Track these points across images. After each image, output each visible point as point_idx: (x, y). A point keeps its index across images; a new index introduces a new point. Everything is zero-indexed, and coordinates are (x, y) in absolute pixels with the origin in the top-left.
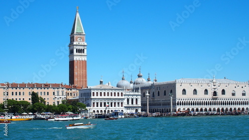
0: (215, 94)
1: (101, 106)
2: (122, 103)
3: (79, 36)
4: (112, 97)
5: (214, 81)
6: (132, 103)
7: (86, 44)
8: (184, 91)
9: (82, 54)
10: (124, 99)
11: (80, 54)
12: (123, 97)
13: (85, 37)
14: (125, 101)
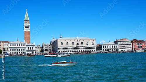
0: (78, 44)
1: (14, 50)
2: (25, 49)
3: (26, 21)
4: (20, 47)
5: (77, 38)
6: (31, 49)
7: (29, 24)
8: (62, 43)
9: (28, 29)
10: (26, 47)
11: (27, 29)
12: (26, 46)
13: (29, 21)
14: (27, 48)
